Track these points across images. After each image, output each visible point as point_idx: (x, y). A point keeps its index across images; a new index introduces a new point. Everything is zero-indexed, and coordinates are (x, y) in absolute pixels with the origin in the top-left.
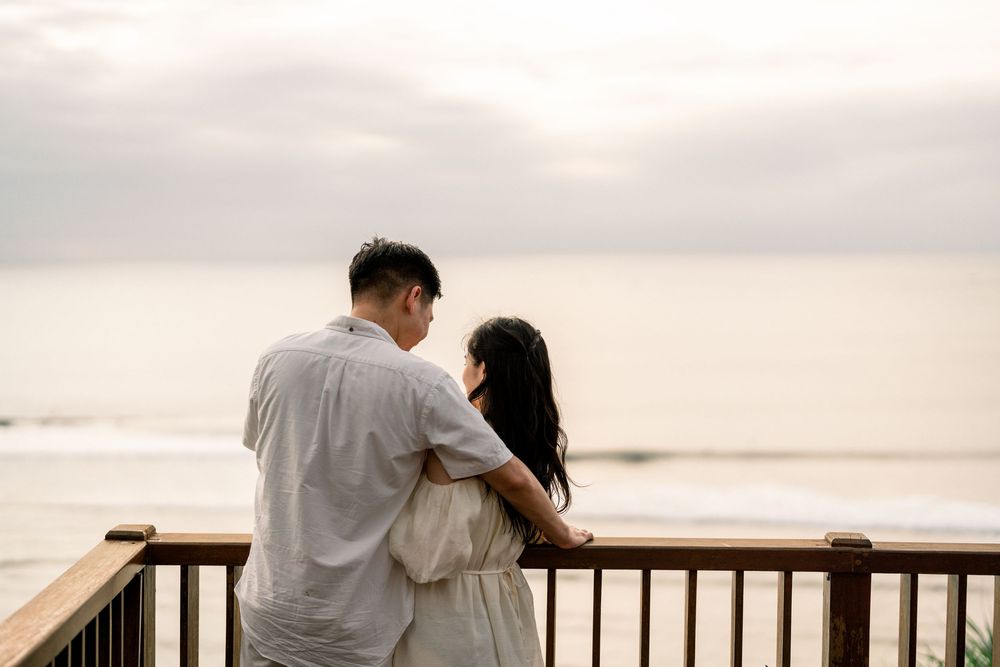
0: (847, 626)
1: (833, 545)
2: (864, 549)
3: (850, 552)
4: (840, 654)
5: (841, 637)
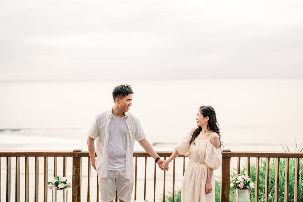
0: (76, 168)
1: (73, 151)
2: (79, 152)
5: (75, 170)
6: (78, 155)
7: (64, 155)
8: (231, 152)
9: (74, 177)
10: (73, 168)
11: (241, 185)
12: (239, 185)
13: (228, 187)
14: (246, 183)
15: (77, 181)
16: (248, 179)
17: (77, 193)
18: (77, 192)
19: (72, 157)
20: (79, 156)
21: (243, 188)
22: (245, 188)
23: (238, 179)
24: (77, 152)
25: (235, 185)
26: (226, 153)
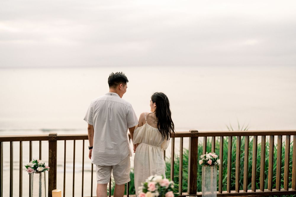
0: (52, 151)
1: (49, 135)
2: (55, 136)
3: (52, 137)
4: (51, 156)
5: (51, 153)
6: (54, 138)
7: (40, 139)
8: (199, 132)
9: (51, 160)
10: (49, 152)
11: (210, 162)
12: (208, 162)
13: (195, 164)
14: (214, 160)
15: (53, 164)
16: (215, 156)
17: (54, 176)
18: (53, 174)
19: (48, 141)
20: (55, 140)
21: (212, 164)
22: (213, 164)
23: (207, 156)
24: (53, 136)
25: (204, 162)
26: (194, 133)
